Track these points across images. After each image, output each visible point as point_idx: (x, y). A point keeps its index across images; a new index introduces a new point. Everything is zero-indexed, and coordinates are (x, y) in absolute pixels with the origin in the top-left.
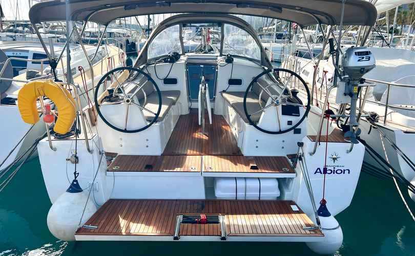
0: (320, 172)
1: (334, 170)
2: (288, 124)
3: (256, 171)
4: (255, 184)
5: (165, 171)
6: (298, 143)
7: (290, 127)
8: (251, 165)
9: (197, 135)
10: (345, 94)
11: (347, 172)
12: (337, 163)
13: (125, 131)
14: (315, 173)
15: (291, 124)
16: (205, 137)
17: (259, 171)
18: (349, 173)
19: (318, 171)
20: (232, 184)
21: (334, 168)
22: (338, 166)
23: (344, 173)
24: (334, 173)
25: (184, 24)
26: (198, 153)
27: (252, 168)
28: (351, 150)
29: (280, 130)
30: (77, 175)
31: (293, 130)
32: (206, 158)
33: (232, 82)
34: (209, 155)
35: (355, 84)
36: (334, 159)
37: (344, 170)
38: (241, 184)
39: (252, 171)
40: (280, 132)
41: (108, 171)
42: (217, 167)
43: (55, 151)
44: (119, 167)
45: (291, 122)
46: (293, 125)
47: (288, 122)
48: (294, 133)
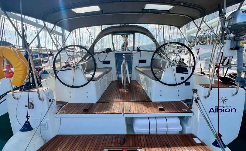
0: (213, 111)
1: (224, 109)
2: (181, 79)
3: (163, 112)
4: (163, 121)
5: (97, 113)
6: (193, 90)
7: (183, 81)
8: (159, 107)
9: (121, 90)
10: (231, 49)
11: (233, 110)
12: (225, 104)
13: (73, 87)
14: (209, 112)
15: (183, 79)
16: (125, 91)
17: (166, 111)
18: (235, 111)
19: (211, 110)
20: (146, 122)
21: (224, 108)
22: (226, 106)
23: (231, 111)
24: (224, 112)
25: (114, 33)
26: (121, 100)
27: (160, 109)
28: (236, 93)
29: (176, 83)
30: (28, 117)
31: (185, 83)
32: (126, 103)
33: (141, 61)
34: (128, 101)
35: (241, 39)
36: (223, 101)
37: (232, 109)
38: (153, 121)
39: (161, 111)
40: (177, 84)
41: (56, 114)
42: (134, 109)
43: (18, 100)
44: (65, 111)
45: (183, 77)
46: (185, 79)
47: (181, 77)
48: (186, 85)
